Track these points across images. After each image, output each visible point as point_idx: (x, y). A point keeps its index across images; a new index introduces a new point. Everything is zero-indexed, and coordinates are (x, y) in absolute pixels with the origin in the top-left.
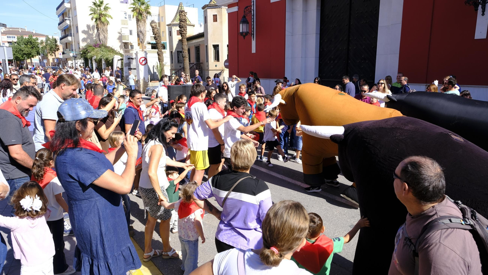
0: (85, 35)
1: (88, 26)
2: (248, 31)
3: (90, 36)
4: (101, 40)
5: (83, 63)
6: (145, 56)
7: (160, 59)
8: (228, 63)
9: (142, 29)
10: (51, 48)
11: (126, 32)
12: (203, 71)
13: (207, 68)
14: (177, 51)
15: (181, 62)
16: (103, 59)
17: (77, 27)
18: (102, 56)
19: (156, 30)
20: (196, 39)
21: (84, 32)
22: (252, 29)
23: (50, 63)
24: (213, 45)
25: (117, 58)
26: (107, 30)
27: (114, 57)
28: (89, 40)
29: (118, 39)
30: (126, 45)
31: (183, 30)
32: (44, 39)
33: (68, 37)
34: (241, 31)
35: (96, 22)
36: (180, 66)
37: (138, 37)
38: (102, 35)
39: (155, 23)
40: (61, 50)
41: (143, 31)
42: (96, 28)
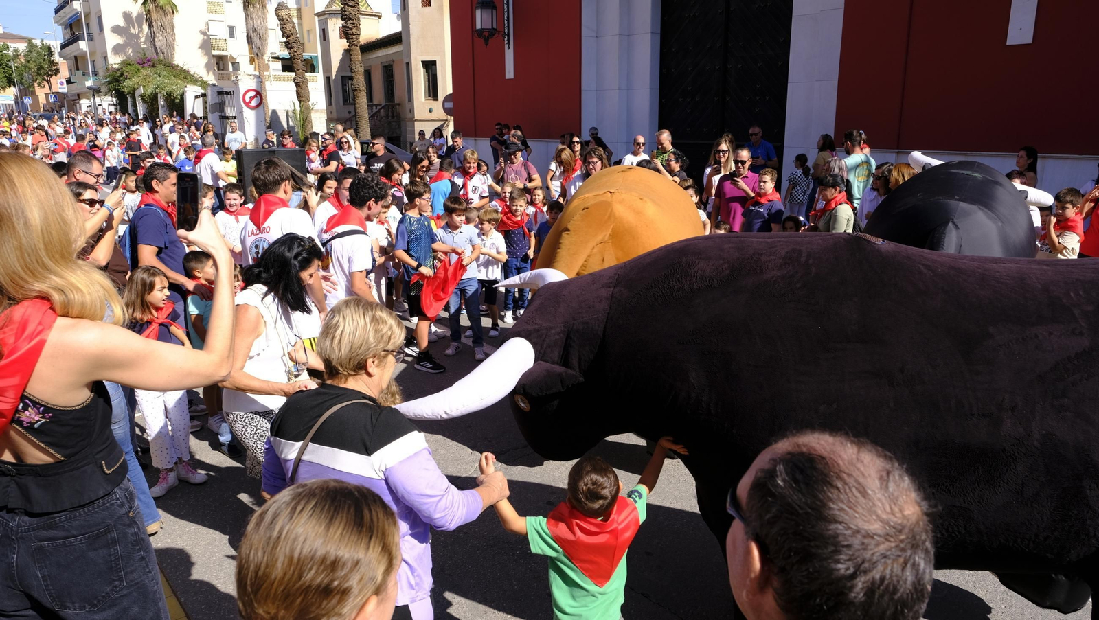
0: (119, 37)
1: (127, 16)
2: (495, 27)
3: (131, 39)
4: (159, 50)
5: (114, 105)
6: (257, 86)
7: (302, 95)
8: (452, 103)
9: (257, 23)
10: (40, 68)
11: (219, 32)
12: (402, 122)
13: (409, 116)
14: (342, 77)
15: (351, 101)
16: (159, 95)
17: (100, 19)
18: (158, 87)
19: (288, 26)
20: (384, 47)
21: (116, 29)
22: (506, 22)
23: (41, 106)
24: (423, 62)
25: (192, 92)
26: (173, 27)
27: (186, 89)
28: (130, 51)
29: (201, 47)
30: (221, 63)
31: (351, 26)
32: (22, 47)
33: (80, 42)
34: (478, 26)
35: (146, 7)
36: (350, 112)
37: (248, 43)
38: (161, 38)
39: (287, 8)
40: (64, 72)
41: (259, 29)
42: (147, 20)
